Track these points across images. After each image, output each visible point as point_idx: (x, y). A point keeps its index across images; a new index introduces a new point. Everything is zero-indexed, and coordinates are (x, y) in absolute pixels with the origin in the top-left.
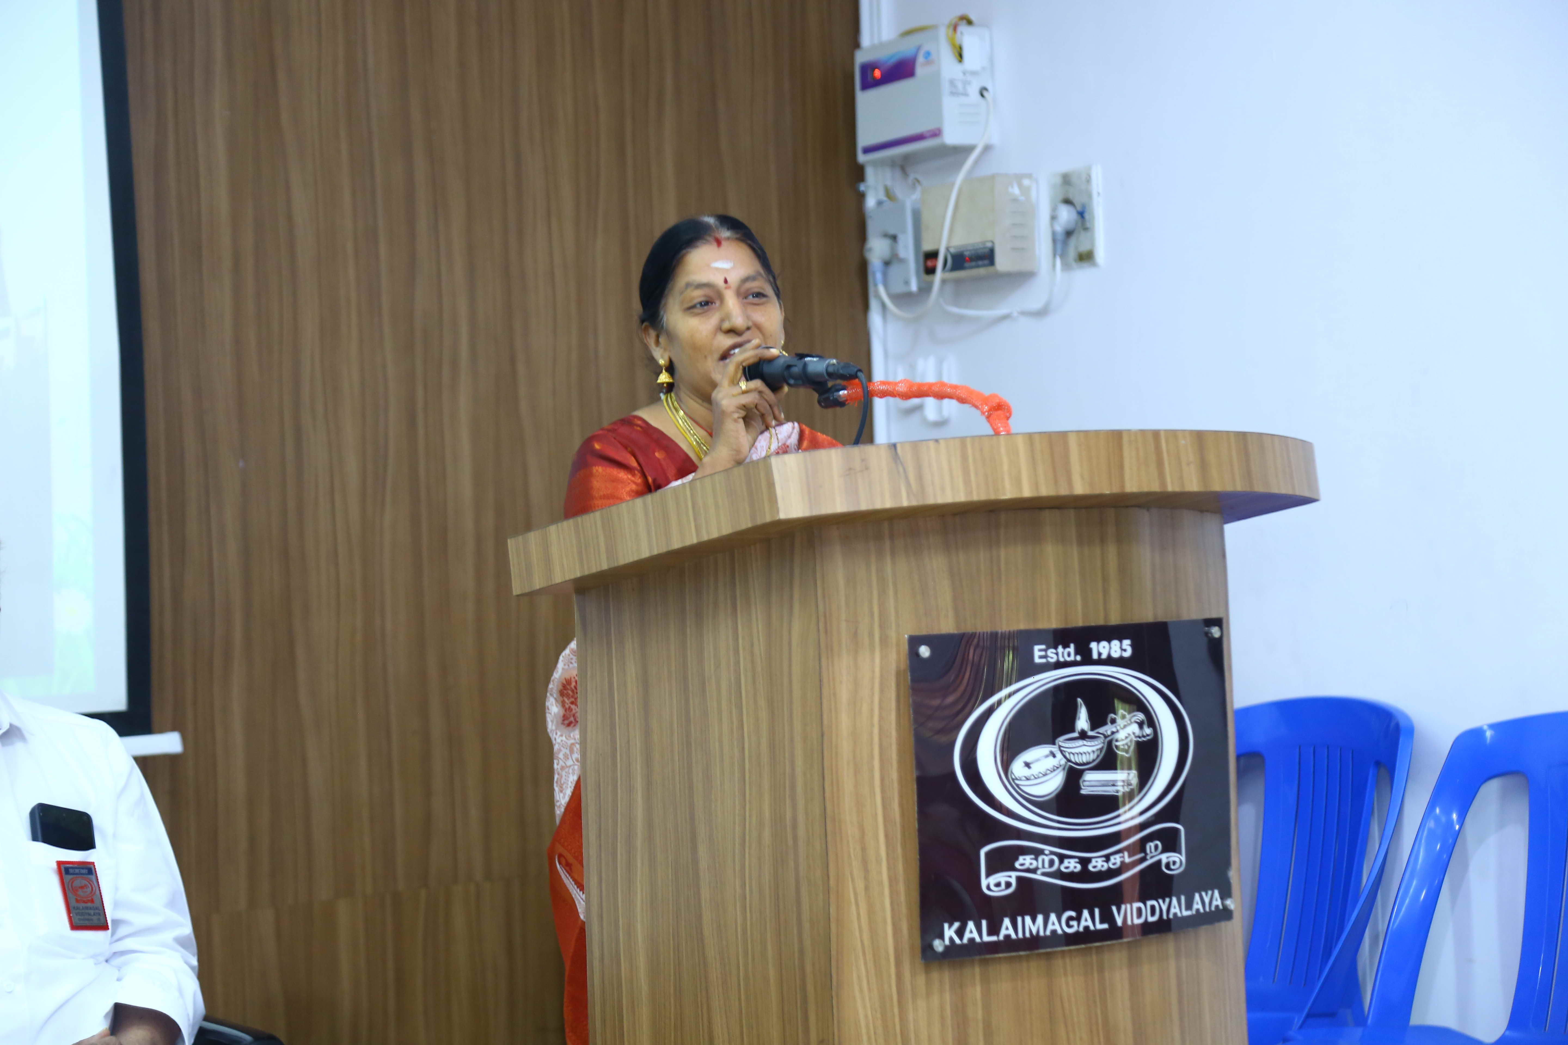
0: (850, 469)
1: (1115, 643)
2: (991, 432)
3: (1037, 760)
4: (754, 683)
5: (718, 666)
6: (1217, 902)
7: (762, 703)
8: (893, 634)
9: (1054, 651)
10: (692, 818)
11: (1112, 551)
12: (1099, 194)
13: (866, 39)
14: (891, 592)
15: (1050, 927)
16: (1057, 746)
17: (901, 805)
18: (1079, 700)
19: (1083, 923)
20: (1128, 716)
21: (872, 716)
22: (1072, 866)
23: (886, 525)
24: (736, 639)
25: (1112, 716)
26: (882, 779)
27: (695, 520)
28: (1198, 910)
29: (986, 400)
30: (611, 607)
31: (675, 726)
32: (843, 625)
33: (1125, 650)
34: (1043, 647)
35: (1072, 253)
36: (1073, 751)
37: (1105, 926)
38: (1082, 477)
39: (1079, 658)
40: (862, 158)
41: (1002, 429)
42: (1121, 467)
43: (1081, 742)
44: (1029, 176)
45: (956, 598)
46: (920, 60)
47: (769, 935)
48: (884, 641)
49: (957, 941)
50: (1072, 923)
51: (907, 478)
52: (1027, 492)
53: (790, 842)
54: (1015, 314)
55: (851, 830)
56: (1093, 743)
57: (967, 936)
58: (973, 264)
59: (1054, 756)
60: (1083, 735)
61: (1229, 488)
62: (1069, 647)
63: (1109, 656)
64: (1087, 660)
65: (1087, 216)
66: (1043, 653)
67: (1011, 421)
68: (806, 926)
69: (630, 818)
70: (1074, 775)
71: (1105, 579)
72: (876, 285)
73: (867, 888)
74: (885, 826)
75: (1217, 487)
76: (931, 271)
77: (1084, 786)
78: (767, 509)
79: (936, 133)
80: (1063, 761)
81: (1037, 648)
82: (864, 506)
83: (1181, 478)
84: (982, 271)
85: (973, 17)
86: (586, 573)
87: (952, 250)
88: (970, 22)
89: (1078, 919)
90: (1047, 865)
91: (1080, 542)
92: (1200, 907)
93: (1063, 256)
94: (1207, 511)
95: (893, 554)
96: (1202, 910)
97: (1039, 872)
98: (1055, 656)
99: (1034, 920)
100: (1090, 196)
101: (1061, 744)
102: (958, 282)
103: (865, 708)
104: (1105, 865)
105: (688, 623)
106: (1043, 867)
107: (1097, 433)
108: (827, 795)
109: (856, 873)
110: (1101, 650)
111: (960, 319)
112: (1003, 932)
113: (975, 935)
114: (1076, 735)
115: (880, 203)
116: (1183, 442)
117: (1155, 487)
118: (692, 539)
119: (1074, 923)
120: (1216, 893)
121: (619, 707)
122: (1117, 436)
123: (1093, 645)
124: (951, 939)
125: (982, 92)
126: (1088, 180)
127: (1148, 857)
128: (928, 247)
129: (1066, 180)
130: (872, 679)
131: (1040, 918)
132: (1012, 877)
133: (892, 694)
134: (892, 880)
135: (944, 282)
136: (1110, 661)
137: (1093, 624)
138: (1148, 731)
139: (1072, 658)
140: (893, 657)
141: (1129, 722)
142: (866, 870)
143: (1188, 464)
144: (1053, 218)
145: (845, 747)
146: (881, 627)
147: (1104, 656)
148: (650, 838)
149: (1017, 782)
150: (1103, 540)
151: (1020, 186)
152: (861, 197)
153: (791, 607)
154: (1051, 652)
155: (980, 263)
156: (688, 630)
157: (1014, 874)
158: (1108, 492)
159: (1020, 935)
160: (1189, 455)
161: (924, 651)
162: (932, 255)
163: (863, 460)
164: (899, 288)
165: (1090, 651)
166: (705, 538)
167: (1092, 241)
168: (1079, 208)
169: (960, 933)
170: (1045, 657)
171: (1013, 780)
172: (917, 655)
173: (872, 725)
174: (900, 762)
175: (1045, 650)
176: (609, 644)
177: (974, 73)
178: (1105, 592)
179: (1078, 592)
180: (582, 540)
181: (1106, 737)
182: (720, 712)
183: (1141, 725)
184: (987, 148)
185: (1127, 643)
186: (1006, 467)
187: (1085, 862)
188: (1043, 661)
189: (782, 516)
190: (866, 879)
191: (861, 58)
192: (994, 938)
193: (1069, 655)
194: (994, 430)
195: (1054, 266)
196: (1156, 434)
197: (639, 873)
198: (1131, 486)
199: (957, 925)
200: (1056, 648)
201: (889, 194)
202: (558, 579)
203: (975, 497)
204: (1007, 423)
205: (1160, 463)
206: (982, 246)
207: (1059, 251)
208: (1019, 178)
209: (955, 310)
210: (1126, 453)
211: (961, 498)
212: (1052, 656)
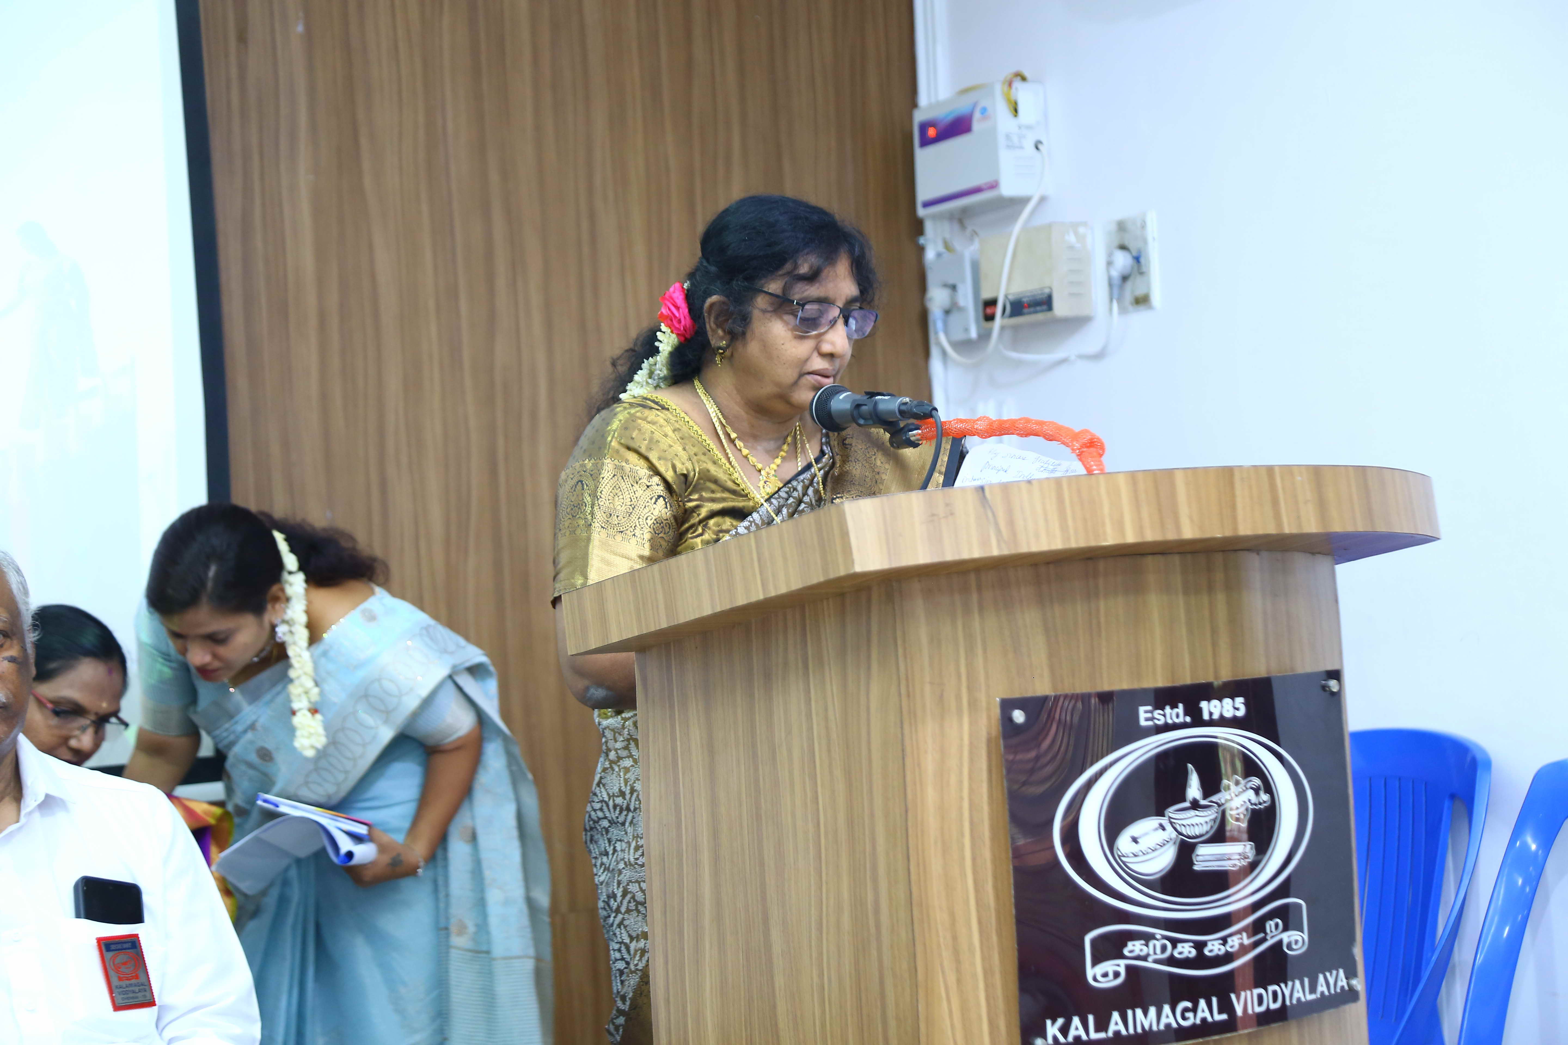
0: (933, 515)
1: (1227, 701)
2: (1083, 471)
3: (1146, 834)
4: (829, 751)
5: (789, 732)
6: (1343, 982)
7: (838, 773)
8: (982, 697)
9: (1161, 712)
10: (764, 899)
11: (1221, 598)
12: (1154, 239)
13: (923, 99)
14: (979, 651)
15: (1164, 1021)
16: (1166, 818)
17: (995, 887)
18: (1190, 766)
19: (1200, 1015)
20: (1243, 782)
21: (961, 790)
22: (1186, 951)
23: (972, 577)
24: (809, 703)
26: (974, 859)
27: (761, 572)
28: (1322, 993)
29: (1075, 436)
30: (673, 667)
31: (744, 796)
32: (927, 688)
33: (1237, 709)
34: (1149, 708)
35: (1128, 297)
36: (1184, 822)
37: (1224, 1017)
38: (1191, 520)
39: (1188, 719)
40: (921, 212)
41: (1095, 467)
42: (1233, 507)
43: (1192, 813)
44: (1085, 224)
45: (1051, 655)
46: (977, 116)
47: (850, 1030)
48: (973, 704)
49: (1062, 1039)
50: (1188, 1015)
51: (997, 525)
52: (1130, 538)
53: (873, 930)
54: (1073, 358)
55: (940, 916)
56: (1205, 813)
57: (1072, 1033)
58: (1032, 309)
59: (1164, 829)
60: (1195, 805)
61: (1350, 528)
62: (1177, 707)
63: (1221, 716)
64: (1198, 721)
65: (1142, 260)
66: (1149, 715)
67: (1104, 459)
68: (892, 1023)
69: (697, 895)
70: (1186, 849)
71: (1214, 631)
72: (936, 333)
73: (959, 981)
74: (978, 911)
75: (1337, 528)
76: (990, 318)
77: (1197, 861)
78: (841, 560)
79: (994, 186)
80: (1174, 834)
81: (1142, 709)
82: (949, 556)
83: (1298, 518)
84: (1040, 317)
85: (1027, 74)
86: (645, 631)
87: (1011, 297)
88: (1024, 79)
89: (1194, 1010)
90: (1158, 950)
91: (1187, 591)
92: (1325, 989)
93: (1119, 301)
94: (1319, 553)
95: (981, 608)
96: (1327, 993)
97: (1150, 959)
98: (1162, 718)
99: (1145, 1014)
100: (1145, 241)
101: (1171, 815)
102: (1016, 328)
103: (953, 779)
104: (1222, 947)
105: (756, 684)
106: (1155, 953)
107: (1206, 469)
108: (913, 877)
109: (946, 963)
110: (1213, 710)
111: (1019, 363)
112: (1112, 1028)
113: (1081, 1032)
114: (1187, 804)
115: (939, 255)
116: (1299, 478)
117: (1271, 529)
118: (758, 595)
119: (1190, 1015)
120: (1341, 972)
121: (683, 774)
122: (1228, 473)
123: (1204, 704)
124: (1055, 1038)
125: (1037, 145)
126: (1143, 226)
127: (1268, 937)
128: (987, 295)
129: (1122, 227)
130: (961, 747)
131: (1152, 1011)
132: (1120, 966)
133: (983, 764)
134: (988, 972)
135: (1003, 328)
136: (1223, 722)
137: (1202, 681)
138: (1265, 797)
139: (1181, 720)
140: (983, 722)
141: (1244, 788)
142: (958, 961)
143: (1306, 502)
144: (1109, 264)
145: (932, 822)
146: (970, 689)
147: (1216, 716)
148: (718, 918)
149: (1123, 859)
150: (1211, 589)
151: (1076, 234)
152: (921, 250)
153: (869, 668)
154: (1157, 713)
155: (1038, 308)
156: (756, 693)
157: (1123, 963)
158: (1219, 535)
159: (1131, 1031)
160: (1306, 492)
161: (1019, 716)
162: (991, 303)
163: (947, 505)
164: (959, 336)
165: (1200, 711)
166: (772, 593)
167: (1148, 285)
168: (1135, 254)
169: (1064, 1030)
170: (1152, 719)
171: (1119, 856)
172: (1011, 720)
173: (961, 798)
174: (994, 838)
175: (1152, 712)
176: (672, 707)
177: (1029, 127)
178: (1215, 645)
179: (1186, 646)
180: (640, 596)
181: (1219, 805)
182: (792, 784)
183: (1257, 791)
184: (1043, 199)
185: (1240, 701)
186: (1106, 510)
187: (1200, 946)
188: (1150, 723)
189: (858, 568)
190: (958, 971)
191: (919, 117)
192: (1102, 1035)
193: (1178, 716)
194: (1087, 469)
195: (1111, 310)
196: (1270, 469)
197: (707, 956)
198: (1245, 529)
199: (1060, 1021)
200: (1163, 709)
201: (947, 246)
202: (615, 638)
203: (1073, 544)
204: (1101, 461)
205: (1275, 502)
206: (1040, 292)
207: (1115, 296)
208: (1075, 226)
209: (1014, 355)
210: (1238, 492)
211: (1058, 544)
212: (1160, 718)
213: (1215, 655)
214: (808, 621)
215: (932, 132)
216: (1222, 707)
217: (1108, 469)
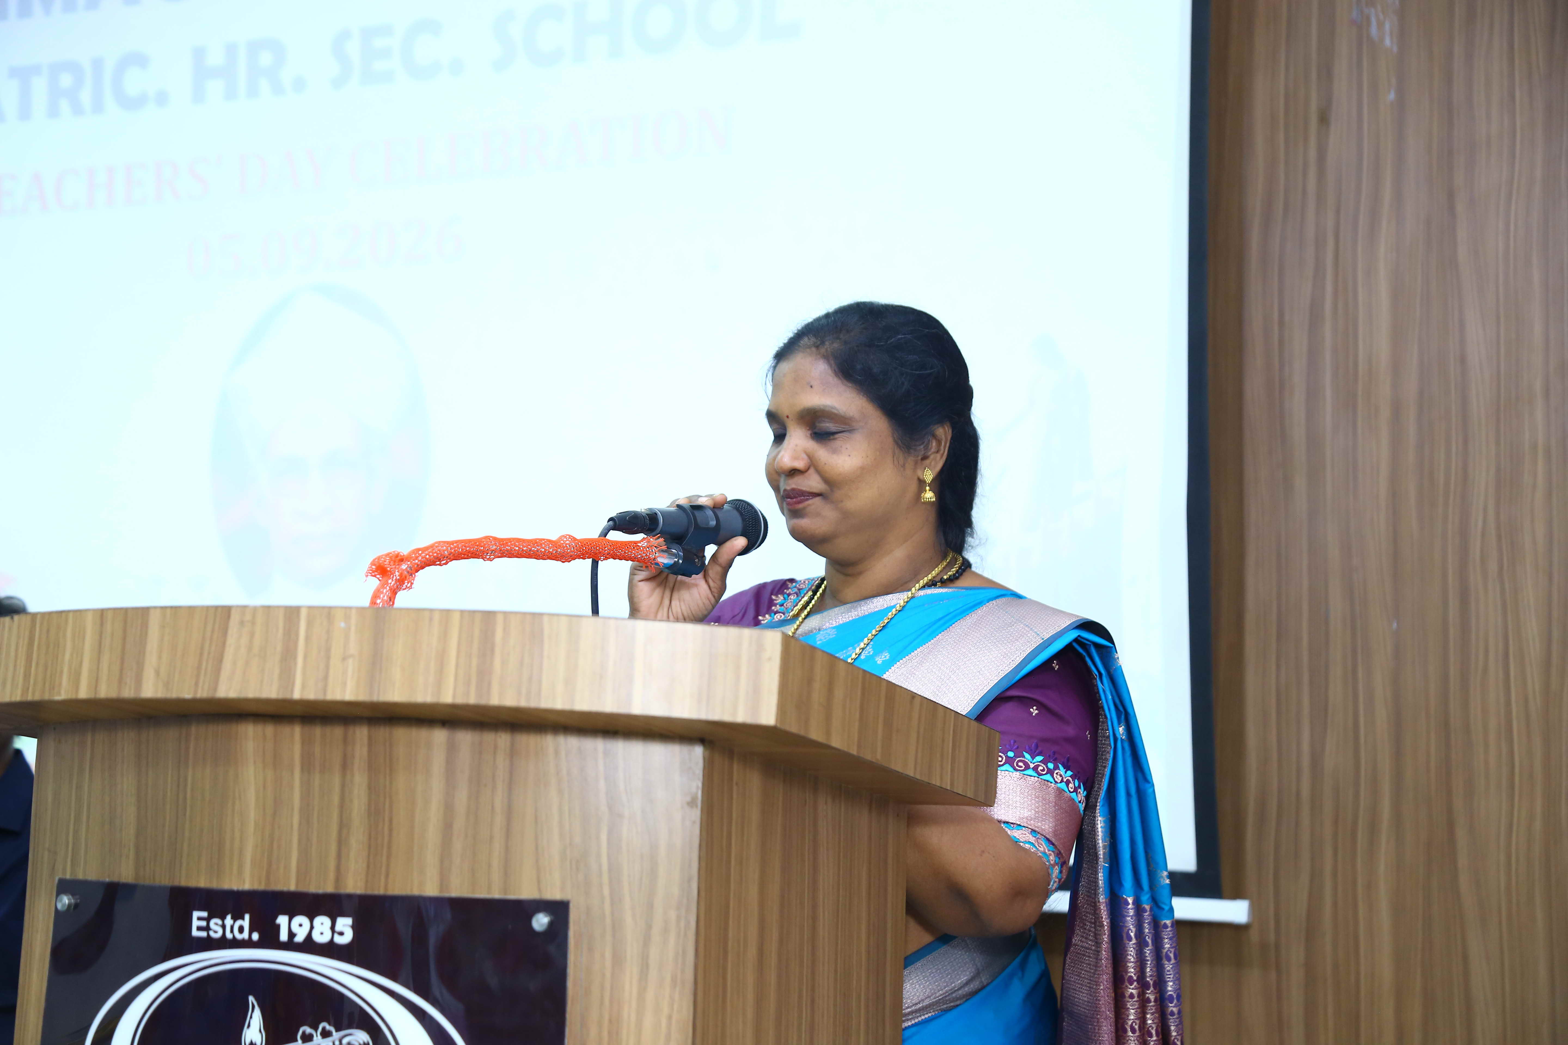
1: (322, 921)
9: (219, 922)
18: (251, 999)
25: (309, 1030)
33: (341, 934)
34: (205, 914)
39: (256, 936)
42: (219, 659)
61: (424, 698)
62: (243, 919)
64: (270, 940)
66: (204, 924)
75: (395, 696)
81: (196, 914)
83: (324, 679)
98: (220, 930)
110: (296, 929)
116: (341, 625)
117: (269, 691)
123: (282, 920)
136: (309, 946)
139: (245, 935)
147: (300, 938)
154: (215, 923)
158: (189, 696)
160: (350, 644)
165: (279, 928)
170: (207, 929)
175: (208, 920)
185: (345, 924)
188: (204, 934)
193: (241, 930)
200: (223, 918)
212: (216, 929)
216: (312, 927)
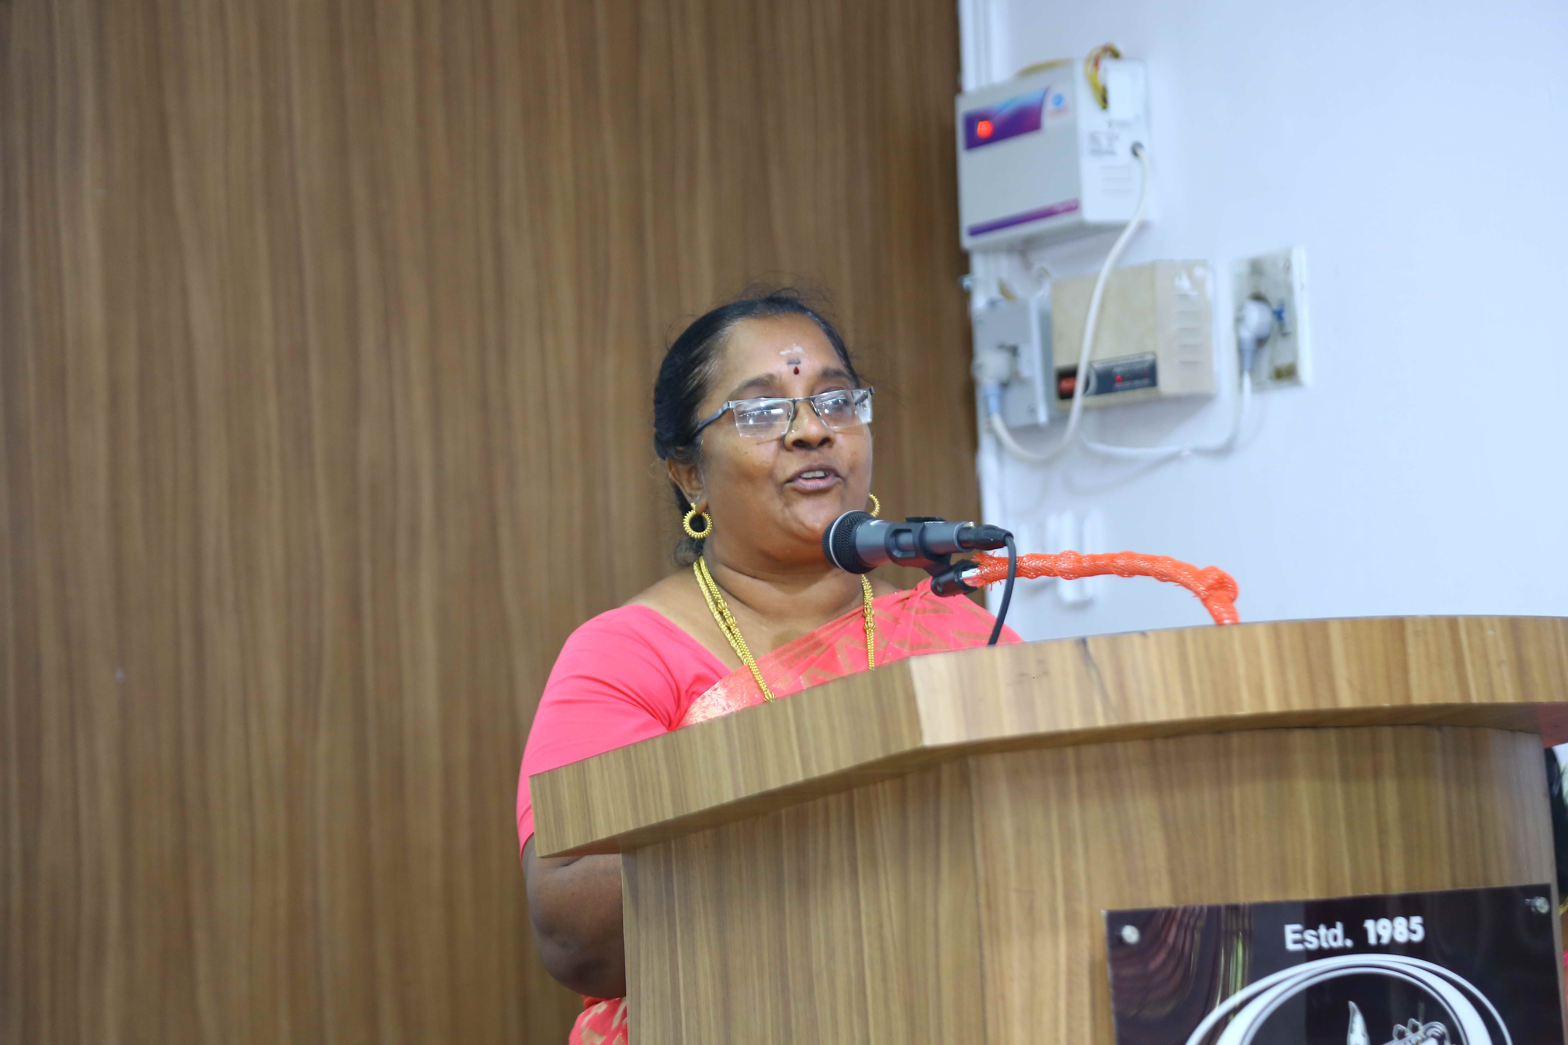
0: (1023, 675)
1: (1400, 921)
2: (1209, 620)
4: (885, 979)
5: (831, 956)
7: (897, 1008)
8: (1083, 909)
9: (1313, 932)
11: (1390, 785)
12: (1303, 286)
13: (971, 80)
14: (1080, 848)
18: (1352, 1005)
20: (1422, 1028)
21: (1057, 1030)
23: (1072, 753)
24: (857, 916)
25: (1400, 1027)
27: (801, 747)
29: (1199, 575)
30: (674, 873)
32: (1013, 897)
33: (1414, 932)
34: (1298, 927)
35: (1265, 368)
38: (1350, 682)
39: (1349, 943)
40: (967, 242)
41: (1225, 615)
42: (1405, 669)
44: (1203, 263)
45: (1172, 857)
46: (1049, 107)
48: (1072, 919)
51: (1103, 687)
52: (1273, 706)
54: (1186, 453)
58: (1128, 384)
61: (1557, 698)
62: (1334, 927)
63: (1392, 940)
64: (1361, 946)
65: (1286, 316)
66: (1298, 936)
67: (1238, 605)
71: (1382, 831)
72: (989, 415)
75: (1541, 697)
76: (1066, 395)
78: (905, 730)
79: (1073, 207)
81: (1289, 928)
82: (1043, 727)
83: (1490, 684)
84: (1139, 394)
85: (1120, 47)
86: (643, 824)
87: (1097, 366)
88: (1116, 55)
91: (1345, 777)
93: (1253, 372)
94: (1520, 731)
95: (1082, 794)
98: (1314, 940)
100: (1290, 290)
102: (1103, 410)
103: (1047, 1016)
105: (787, 894)
107: (1370, 621)
110: (1381, 932)
111: (1108, 460)
115: (992, 304)
116: (1490, 633)
117: (1454, 698)
118: (796, 776)
121: (687, 1014)
122: (1397, 625)
123: (1369, 924)
125: (1135, 150)
126: (1288, 268)
128: (1062, 361)
129: (1256, 268)
130: (1056, 974)
133: (1084, 996)
135: (1086, 409)
136: (1393, 948)
137: (1367, 893)
139: (1339, 943)
140: (1084, 941)
141: (1424, 1036)
143: (1500, 664)
144: (1239, 320)
146: (1069, 899)
147: (1385, 940)
150: (1377, 774)
151: (1191, 277)
152: (966, 296)
153: (938, 871)
154: (1309, 935)
155: (1137, 382)
156: (787, 903)
158: (1386, 704)
160: (1500, 651)
161: (1130, 934)
162: (1068, 374)
163: (1041, 662)
164: (1021, 419)
165: (1365, 932)
166: (816, 773)
167: (1295, 352)
168: (1275, 307)
170: (1302, 941)
172: (1120, 939)
175: (1301, 932)
176: (672, 924)
177: (1124, 124)
178: (1383, 846)
179: (1345, 848)
180: (636, 778)
182: (835, 1023)
184: (1144, 227)
185: (1416, 921)
186: (1242, 670)
188: (1299, 947)
189: (928, 742)
191: (965, 106)
193: (1335, 938)
194: (1214, 616)
195: (1241, 386)
196: (1452, 622)
198: (1420, 697)
200: (1316, 929)
201: (1005, 291)
202: (602, 834)
203: (1200, 713)
204: (1233, 607)
205: (1459, 663)
206: (1139, 360)
207: (1247, 364)
208: (1188, 267)
209: (1101, 448)
210: (1411, 650)
211: (1180, 713)
212: (1312, 940)
213: (1383, 860)
214: (857, 812)
215: (983, 129)
216: (1393, 928)
217: (1243, 618)
